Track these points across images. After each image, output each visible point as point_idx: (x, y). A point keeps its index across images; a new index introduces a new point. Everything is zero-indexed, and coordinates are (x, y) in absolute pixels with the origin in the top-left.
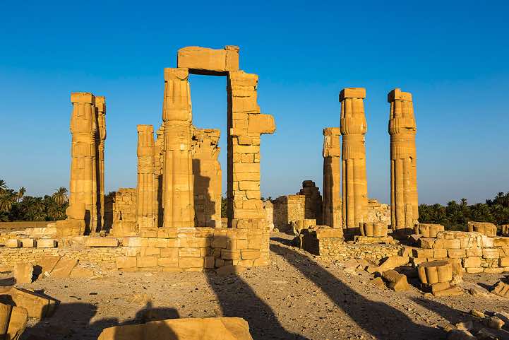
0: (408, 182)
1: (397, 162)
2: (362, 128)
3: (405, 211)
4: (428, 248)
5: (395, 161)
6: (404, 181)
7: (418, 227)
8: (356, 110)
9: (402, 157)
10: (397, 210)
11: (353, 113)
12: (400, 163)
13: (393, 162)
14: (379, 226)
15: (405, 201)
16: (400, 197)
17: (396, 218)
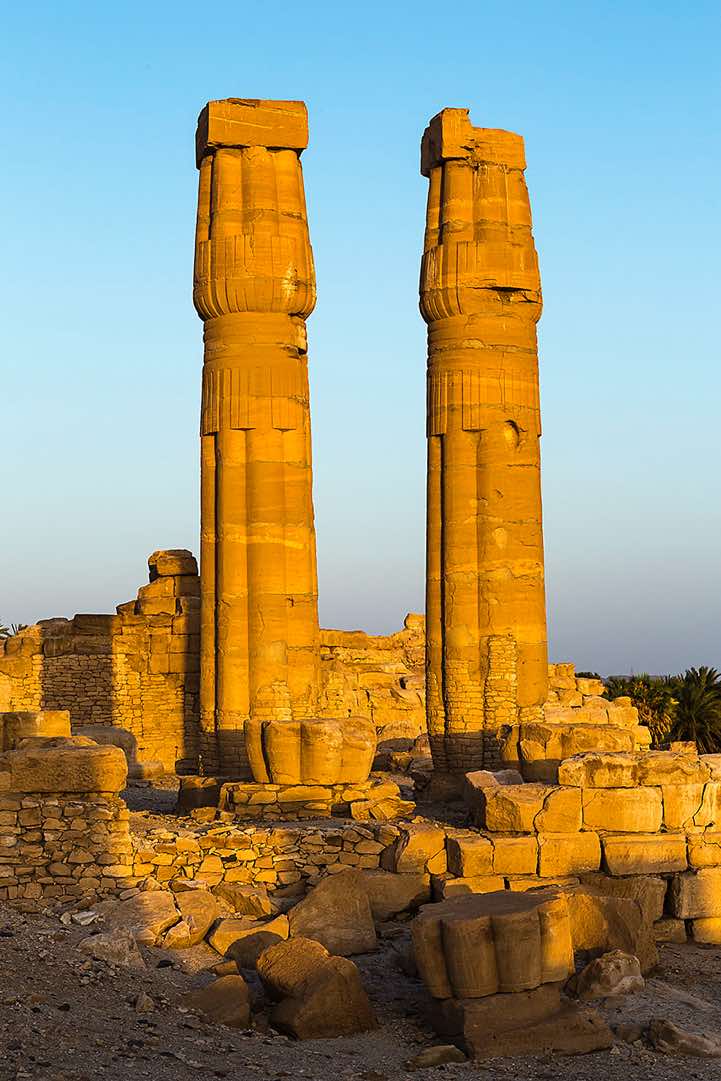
0: (500, 537)
1: (450, 445)
2: (288, 288)
3: (485, 668)
4: (515, 834)
5: (441, 436)
6: (482, 530)
7: (515, 735)
8: (262, 204)
9: (473, 419)
10: (452, 663)
11: (247, 217)
12: (463, 447)
13: (436, 442)
14: (331, 737)
15: (485, 619)
16: (465, 606)
17: (446, 703)
